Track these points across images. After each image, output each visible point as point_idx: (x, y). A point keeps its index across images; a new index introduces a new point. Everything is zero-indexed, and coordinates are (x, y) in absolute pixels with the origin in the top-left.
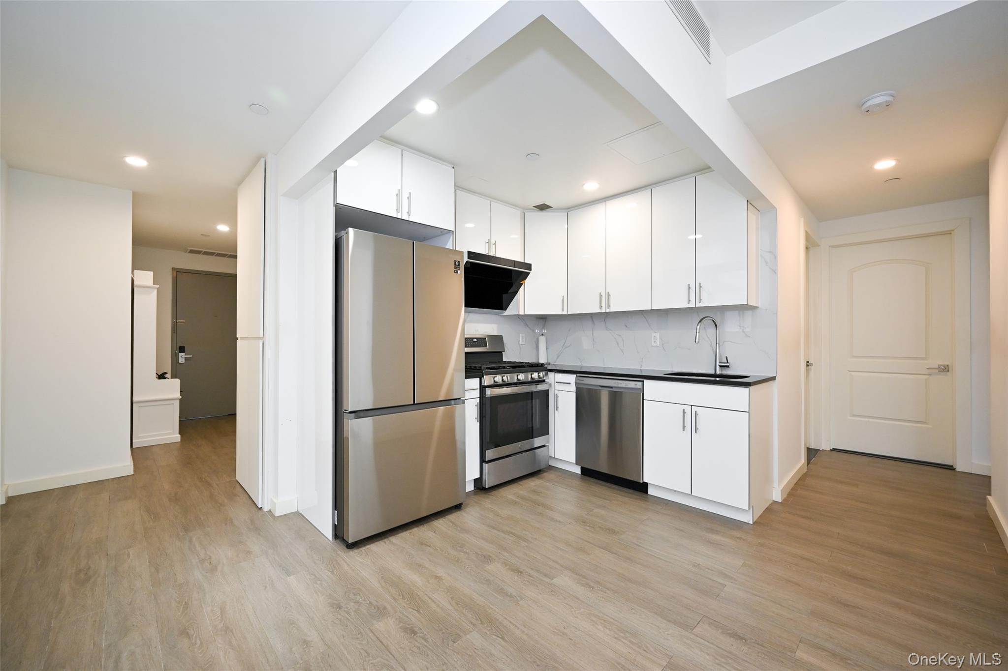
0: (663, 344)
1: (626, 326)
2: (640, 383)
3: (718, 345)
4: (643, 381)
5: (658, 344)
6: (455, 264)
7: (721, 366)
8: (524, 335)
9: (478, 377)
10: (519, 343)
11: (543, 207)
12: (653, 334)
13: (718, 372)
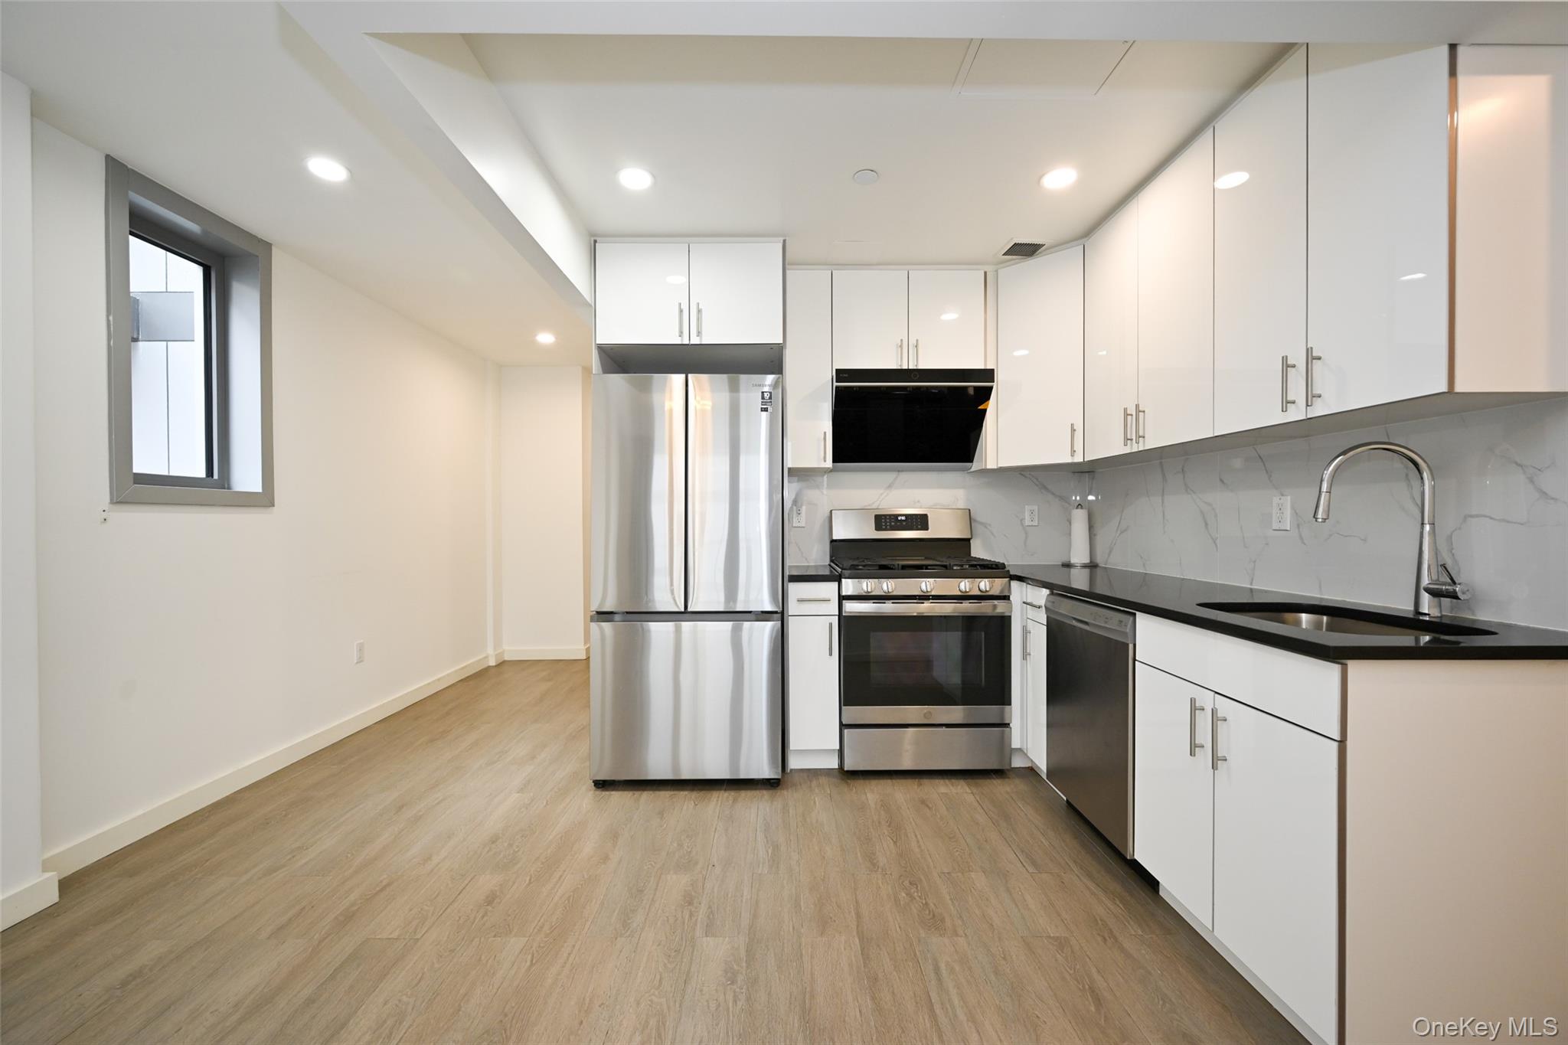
0: (1298, 526)
1: (1221, 480)
4: (1135, 614)
6: (763, 398)
8: (1036, 508)
9: (835, 581)
10: (1022, 524)
11: (1025, 250)
12: (1276, 500)
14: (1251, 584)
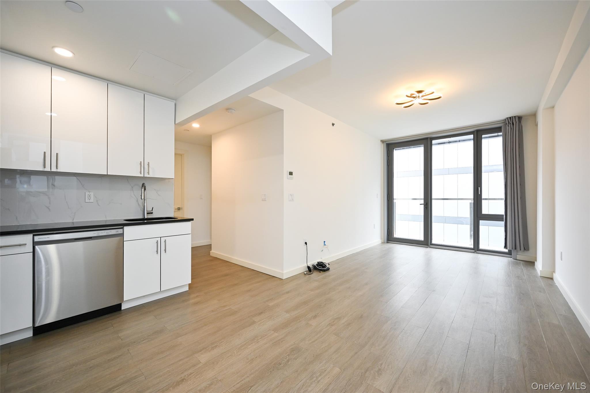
0: (97, 201)
2: (121, 230)
3: (145, 200)
4: (123, 228)
5: (92, 201)
7: (148, 213)
12: (87, 193)
13: (146, 217)
14: (73, 220)
